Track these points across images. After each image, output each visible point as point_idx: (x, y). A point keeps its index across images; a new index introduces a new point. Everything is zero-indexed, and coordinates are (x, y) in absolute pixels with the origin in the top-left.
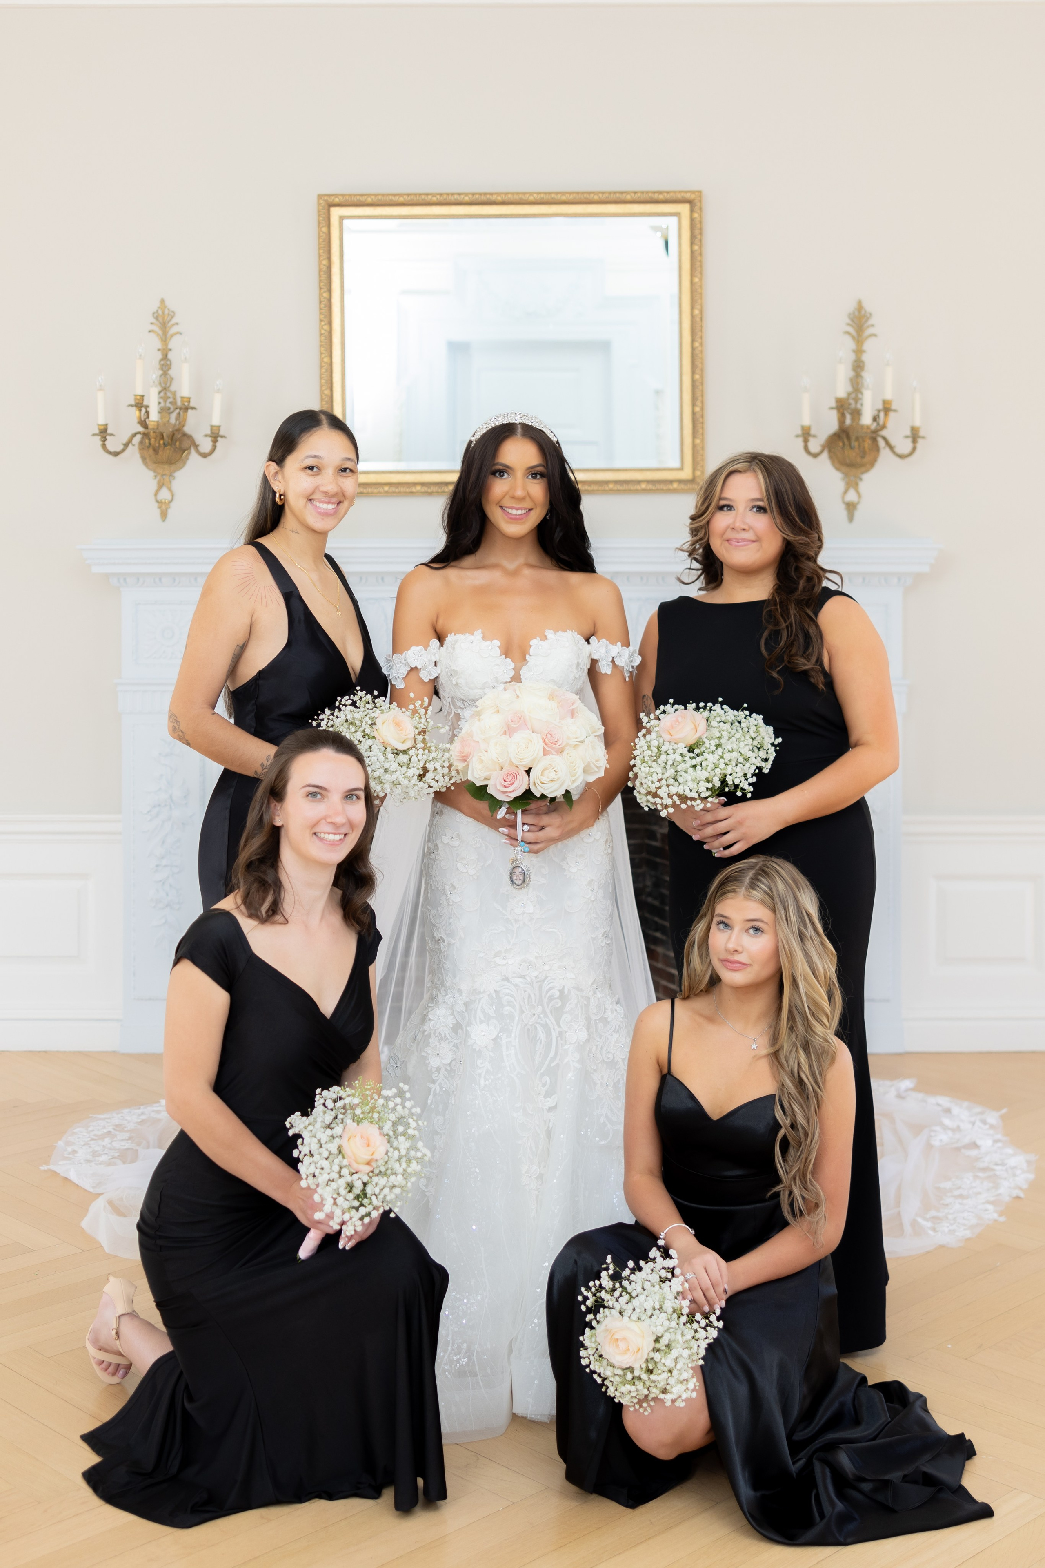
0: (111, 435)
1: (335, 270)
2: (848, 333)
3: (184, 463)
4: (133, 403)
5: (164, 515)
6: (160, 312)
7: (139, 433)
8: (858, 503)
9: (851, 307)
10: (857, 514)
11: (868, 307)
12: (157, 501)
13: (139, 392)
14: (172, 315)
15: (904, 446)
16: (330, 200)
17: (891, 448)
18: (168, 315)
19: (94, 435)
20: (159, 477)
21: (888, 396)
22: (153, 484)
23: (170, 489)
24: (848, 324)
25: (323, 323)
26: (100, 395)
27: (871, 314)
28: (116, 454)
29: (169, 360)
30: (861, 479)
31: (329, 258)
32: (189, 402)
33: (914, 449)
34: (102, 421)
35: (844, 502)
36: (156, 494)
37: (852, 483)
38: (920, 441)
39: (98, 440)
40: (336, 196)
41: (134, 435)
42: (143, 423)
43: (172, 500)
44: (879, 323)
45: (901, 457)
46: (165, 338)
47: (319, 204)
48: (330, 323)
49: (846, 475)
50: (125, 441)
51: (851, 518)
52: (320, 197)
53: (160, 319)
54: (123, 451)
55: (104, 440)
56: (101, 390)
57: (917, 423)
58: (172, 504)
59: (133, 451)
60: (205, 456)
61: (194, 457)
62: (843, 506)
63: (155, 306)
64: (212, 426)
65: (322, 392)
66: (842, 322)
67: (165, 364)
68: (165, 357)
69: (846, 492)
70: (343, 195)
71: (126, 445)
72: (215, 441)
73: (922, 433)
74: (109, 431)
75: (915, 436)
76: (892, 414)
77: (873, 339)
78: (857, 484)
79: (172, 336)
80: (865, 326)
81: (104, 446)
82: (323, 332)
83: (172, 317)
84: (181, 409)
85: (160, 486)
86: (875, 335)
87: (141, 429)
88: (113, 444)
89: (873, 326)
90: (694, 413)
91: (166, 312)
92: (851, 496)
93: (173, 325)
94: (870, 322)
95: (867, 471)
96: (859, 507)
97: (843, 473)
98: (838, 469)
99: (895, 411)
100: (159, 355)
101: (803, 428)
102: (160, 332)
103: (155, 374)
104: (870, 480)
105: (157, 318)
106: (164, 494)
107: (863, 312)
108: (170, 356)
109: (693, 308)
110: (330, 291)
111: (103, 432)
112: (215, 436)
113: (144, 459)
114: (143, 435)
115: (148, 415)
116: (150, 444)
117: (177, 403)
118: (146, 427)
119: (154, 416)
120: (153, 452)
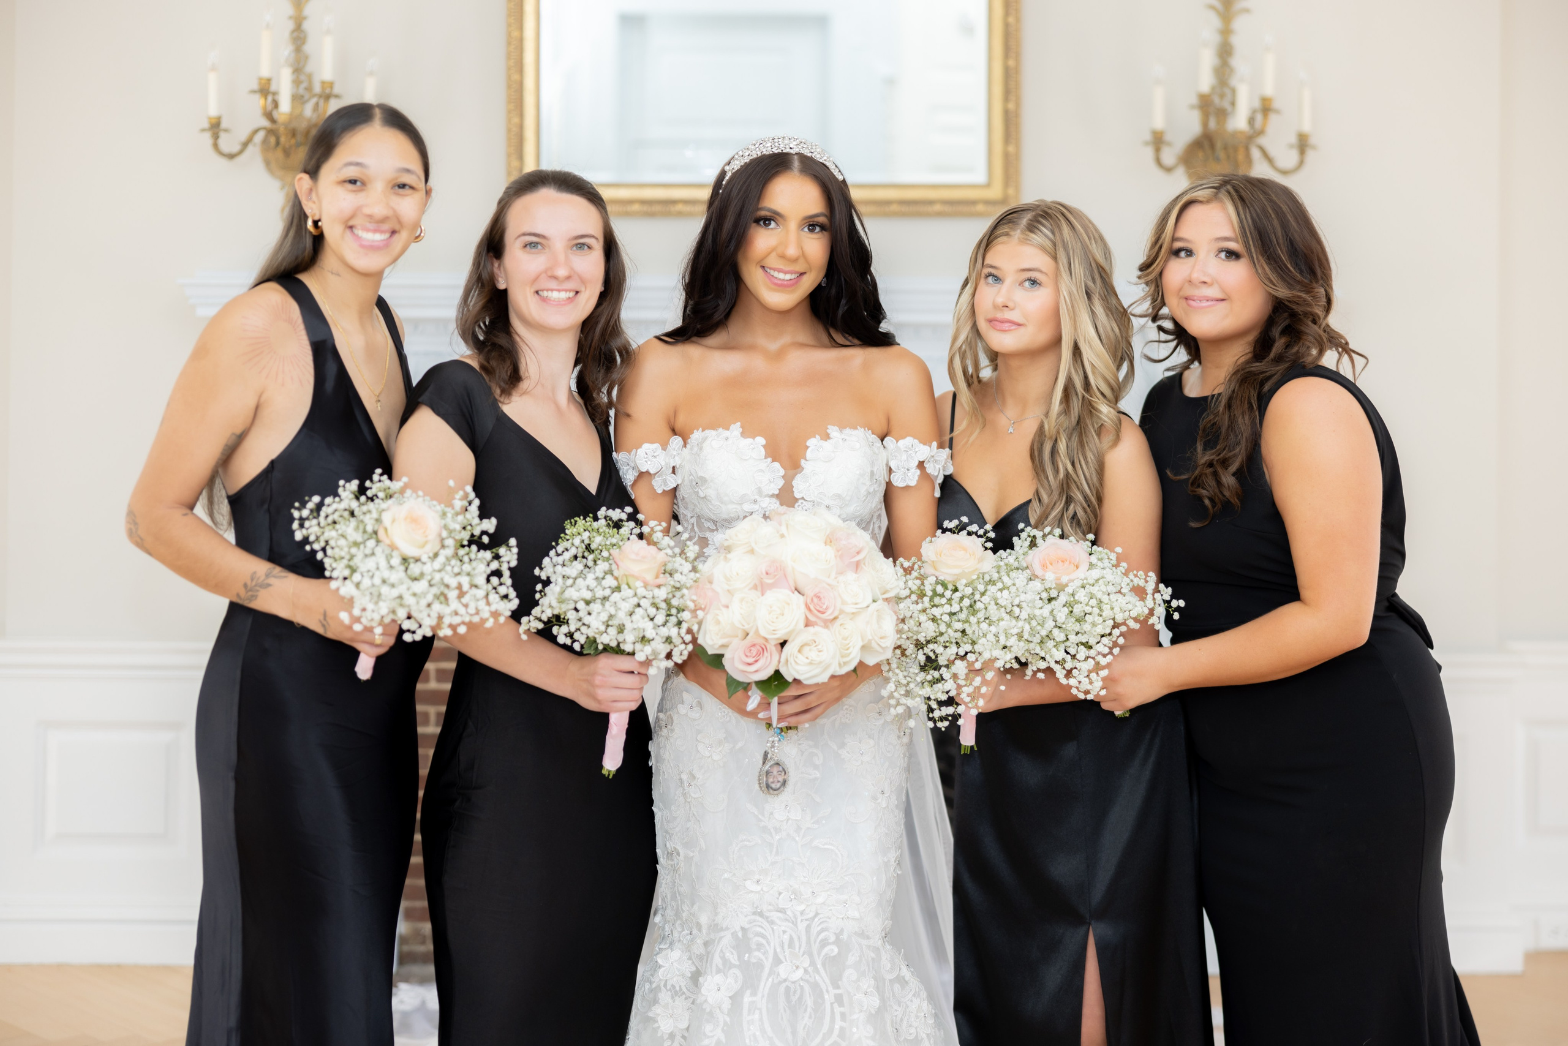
0: (226, 130)
2: (1212, 7)
4: (255, 86)
7: (264, 128)
13: (265, 73)
15: (1288, 157)
17: (1270, 161)
19: (203, 130)
21: (1269, 93)
26: (212, 78)
28: (231, 157)
29: (304, 31)
32: (333, 87)
33: (1302, 161)
34: (213, 112)
39: (207, 138)
41: (256, 131)
42: (269, 116)
45: (1283, 172)
46: (298, 2)
50: (243, 136)
54: (241, 152)
55: (216, 137)
56: (213, 70)
57: (1306, 129)
59: (254, 152)
65: (509, 77)
67: (299, 37)
68: (299, 27)
71: (245, 145)
73: (1314, 143)
74: (224, 125)
75: (1304, 145)
77: (1245, 16)
79: (308, 1)
81: (216, 146)
84: (320, 96)
87: (265, 123)
88: (228, 143)
99: (1277, 112)
100: (290, 25)
101: (1154, 131)
103: (286, 50)
108: (306, 25)
111: (215, 127)
113: (267, 163)
114: (270, 132)
115: (276, 105)
116: (278, 143)
117: (317, 89)
118: (273, 120)
119: (285, 106)
120: (279, 154)
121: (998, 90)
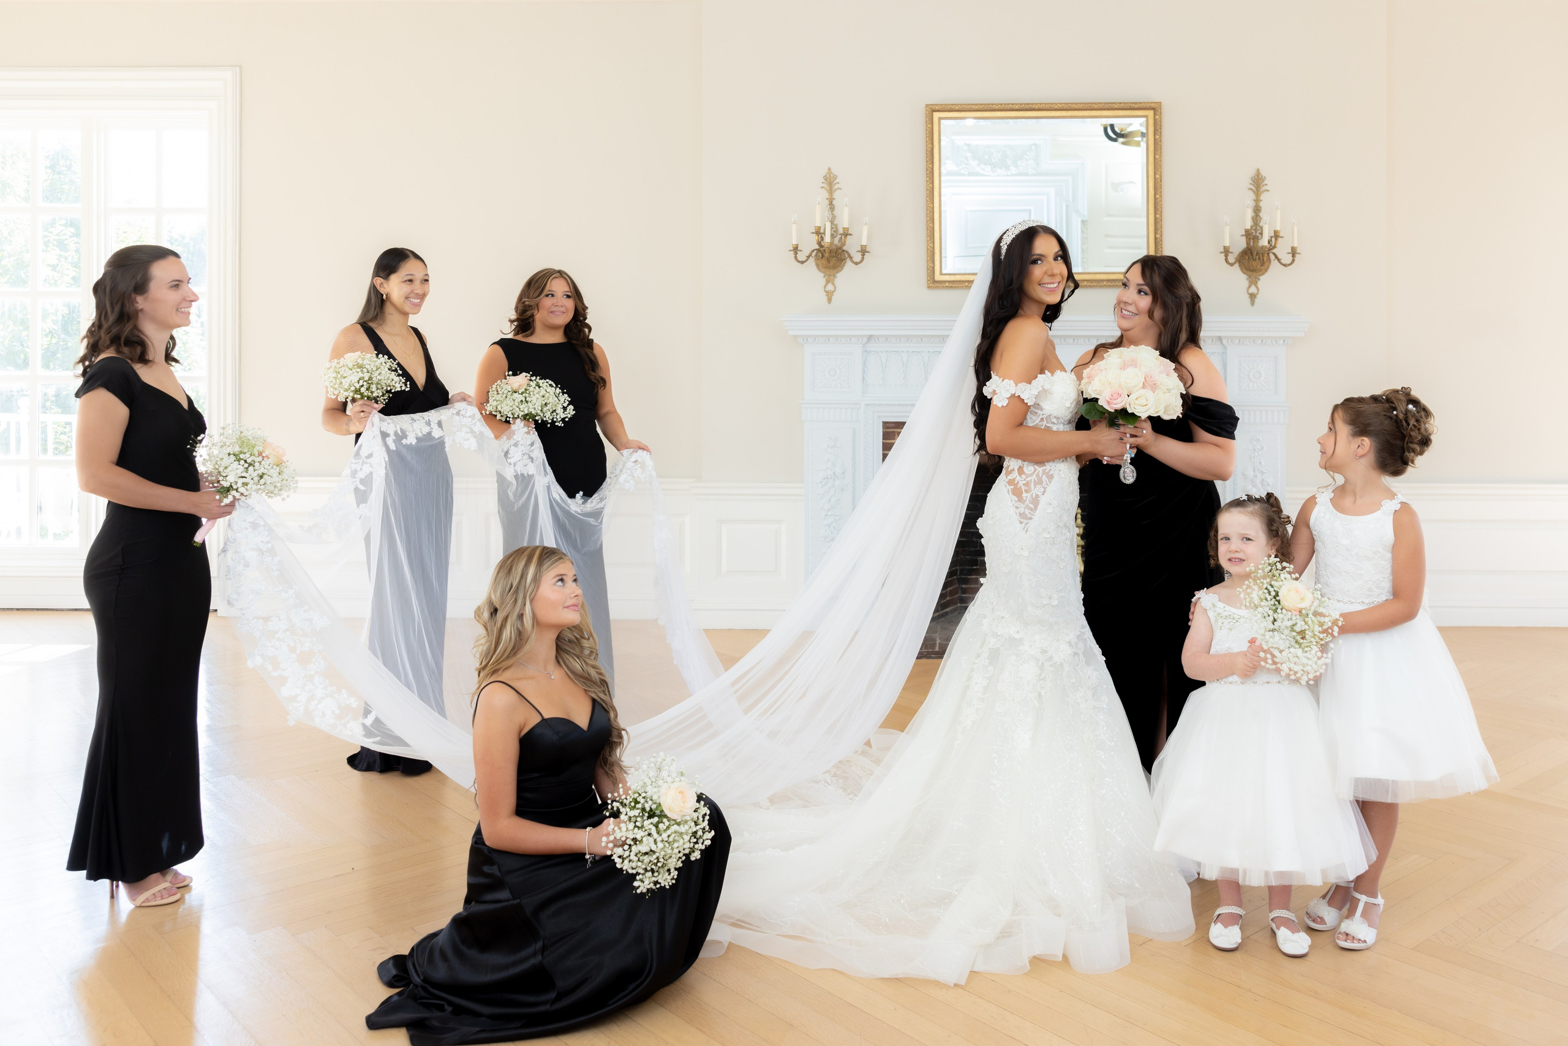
0: (801, 251)
1: (936, 150)
2: (1251, 189)
3: (842, 268)
4: (814, 230)
5: (830, 300)
6: (828, 176)
7: (816, 250)
8: (1257, 294)
9: (1253, 173)
10: (1257, 300)
11: (1263, 173)
12: (826, 292)
13: (818, 224)
14: (835, 177)
15: (1287, 259)
16: (933, 108)
17: (1279, 260)
18: (833, 177)
19: (790, 251)
20: (826, 277)
21: (1278, 229)
22: (823, 281)
23: (833, 284)
24: (1251, 184)
25: (928, 183)
26: (794, 227)
27: (1265, 177)
28: (802, 262)
29: (833, 205)
30: (1259, 279)
31: (932, 143)
32: (848, 231)
33: (1293, 261)
34: (795, 243)
35: (1248, 294)
36: (825, 287)
37: (1253, 282)
38: (1297, 255)
39: (792, 254)
40: (937, 105)
41: (813, 251)
42: (819, 243)
43: (834, 291)
44: (1270, 183)
45: (1285, 265)
46: (831, 191)
47: (926, 110)
48: (933, 183)
49: (1250, 277)
50: (808, 254)
51: (1253, 303)
52: (927, 105)
53: (828, 180)
54: (807, 260)
55: (796, 254)
56: (794, 223)
57: (1295, 245)
58: (835, 293)
59: (812, 260)
60: (857, 264)
61: (849, 264)
62: (1248, 296)
63: (825, 172)
64: (861, 246)
65: (927, 225)
66: (1246, 182)
67: (832, 207)
68: (831, 204)
69: (1249, 287)
70: (941, 105)
71: (808, 257)
72: (863, 255)
73: (1298, 251)
74: (799, 248)
75: (1294, 252)
76: (1280, 239)
77: (1267, 192)
78: (1257, 282)
79: (835, 190)
80: (1263, 184)
81: (796, 258)
82: (928, 188)
83: (836, 179)
84: (841, 235)
85: (828, 282)
86: (1268, 191)
87: (817, 247)
88: (802, 256)
89: (1266, 185)
90: (1156, 238)
91: (832, 175)
92: (1253, 290)
93: (836, 184)
94: (1265, 182)
95: (1262, 274)
96: (1257, 296)
97: (1247, 275)
98: (1244, 273)
99: (1282, 237)
100: (827, 202)
101: (1224, 247)
102: (828, 188)
103: (827, 213)
104: (1264, 280)
105: (826, 180)
106: (830, 287)
107: (1260, 176)
108: (834, 203)
109: (1155, 174)
110: (933, 163)
111: (796, 249)
112: (864, 251)
113: (817, 265)
114: (818, 250)
115: (822, 239)
116: (823, 256)
117: (841, 231)
118: (821, 246)
119: (827, 239)
120: (824, 261)
121: (1152, 229)
